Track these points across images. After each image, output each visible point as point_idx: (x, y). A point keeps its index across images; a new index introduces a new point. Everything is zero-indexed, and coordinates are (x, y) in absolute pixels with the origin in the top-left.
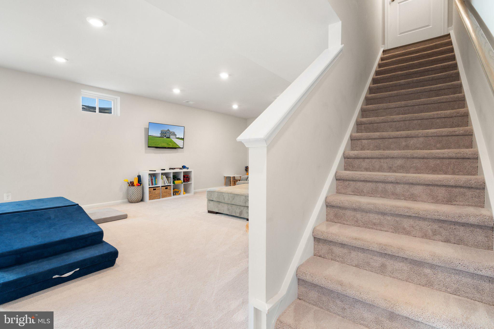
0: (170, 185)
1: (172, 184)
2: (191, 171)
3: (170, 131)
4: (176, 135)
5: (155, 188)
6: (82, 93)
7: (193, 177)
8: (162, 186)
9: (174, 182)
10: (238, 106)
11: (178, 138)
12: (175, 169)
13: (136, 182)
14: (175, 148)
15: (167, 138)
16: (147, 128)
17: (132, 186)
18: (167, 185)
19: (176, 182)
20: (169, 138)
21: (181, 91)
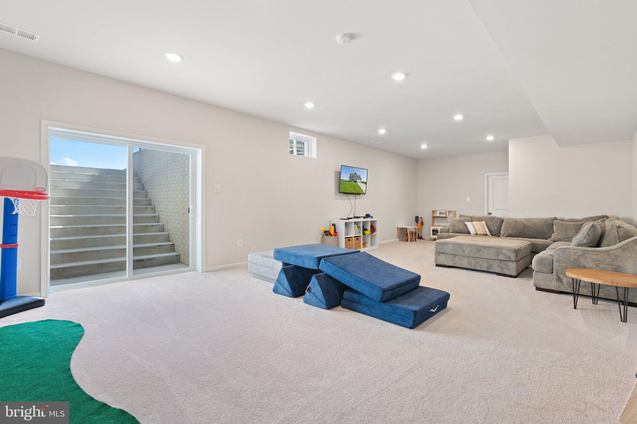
0: (360, 235)
1: (362, 235)
2: (377, 221)
3: (356, 174)
4: (361, 179)
5: (349, 239)
6: (290, 135)
7: (378, 226)
8: (355, 237)
9: (364, 232)
10: (427, 146)
11: (363, 182)
12: (360, 217)
13: (332, 232)
14: (359, 194)
15: (354, 182)
16: (339, 172)
17: (330, 236)
18: (357, 235)
19: (366, 232)
20: (356, 182)
21: (386, 131)
